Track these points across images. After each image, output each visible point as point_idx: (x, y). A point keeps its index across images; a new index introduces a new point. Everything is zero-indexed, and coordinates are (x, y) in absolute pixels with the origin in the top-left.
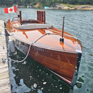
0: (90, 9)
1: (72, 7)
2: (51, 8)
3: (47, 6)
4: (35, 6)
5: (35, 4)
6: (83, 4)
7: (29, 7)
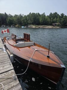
0: (47, 28)
1: (37, 27)
2: (25, 27)
3: (23, 26)
4: (15, 26)
5: (16, 25)
6: (43, 25)
7: (12, 27)
